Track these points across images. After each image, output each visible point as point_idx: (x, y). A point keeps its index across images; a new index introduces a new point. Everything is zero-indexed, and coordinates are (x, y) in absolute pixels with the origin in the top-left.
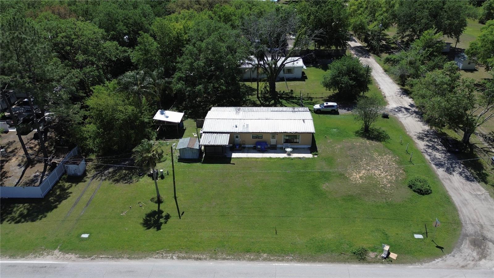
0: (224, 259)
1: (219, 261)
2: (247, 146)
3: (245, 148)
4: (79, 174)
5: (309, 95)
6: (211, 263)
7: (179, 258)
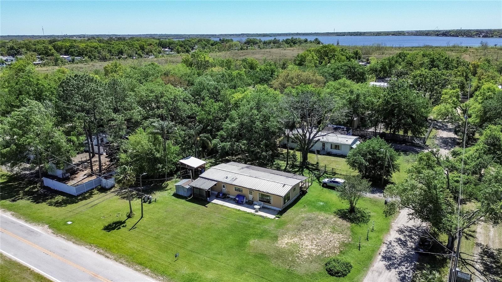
0: (121, 263)
1: (117, 263)
2: (231, 197)
3: (228, 197)
4: (107, 187)
5: (334, 171)
6: (112, 263)
7: (98, 252)
